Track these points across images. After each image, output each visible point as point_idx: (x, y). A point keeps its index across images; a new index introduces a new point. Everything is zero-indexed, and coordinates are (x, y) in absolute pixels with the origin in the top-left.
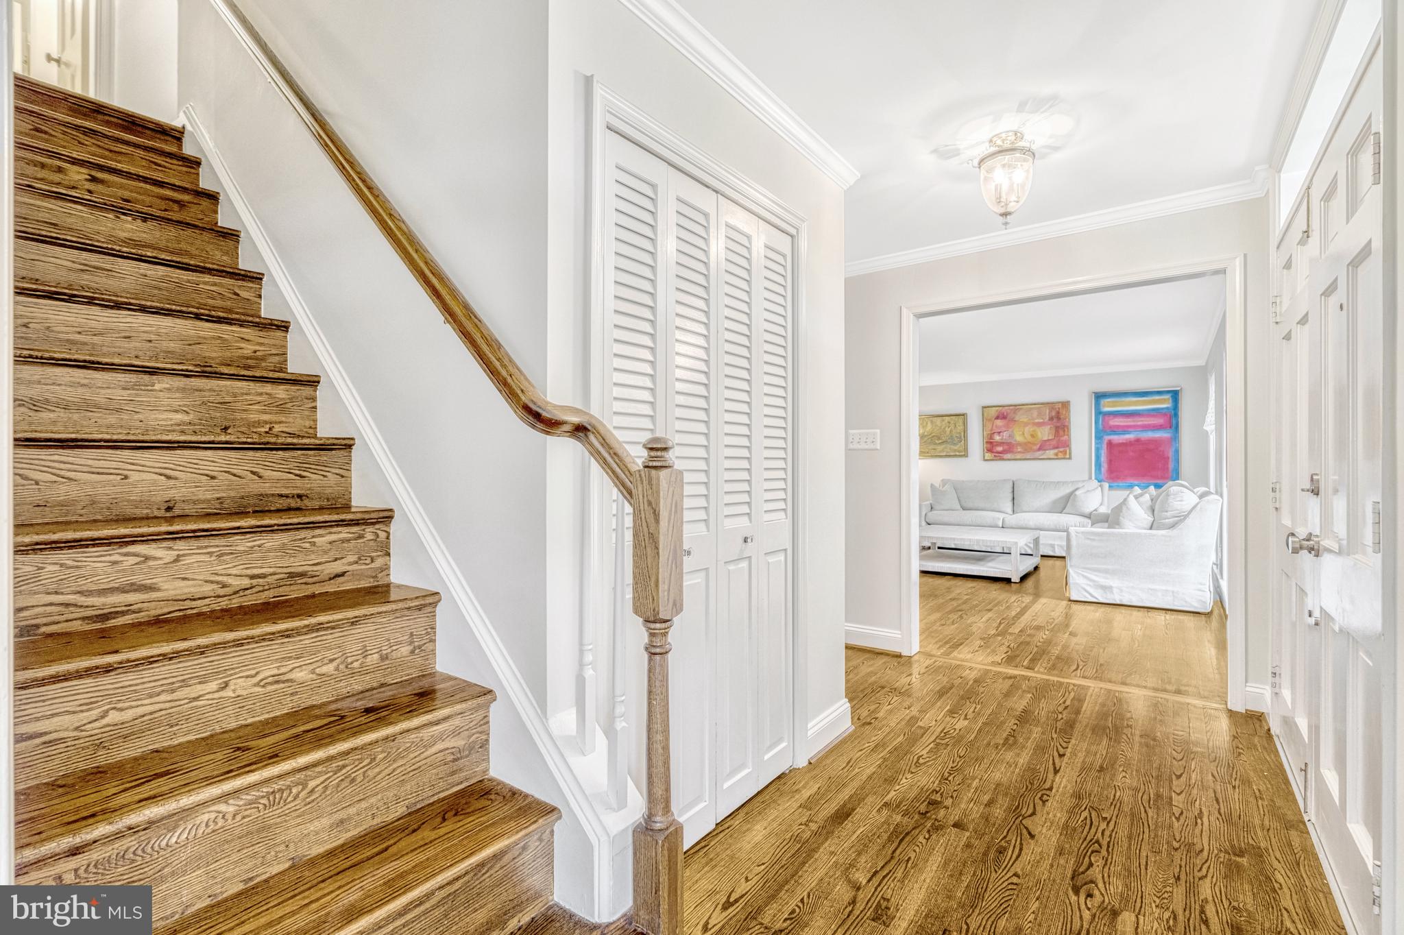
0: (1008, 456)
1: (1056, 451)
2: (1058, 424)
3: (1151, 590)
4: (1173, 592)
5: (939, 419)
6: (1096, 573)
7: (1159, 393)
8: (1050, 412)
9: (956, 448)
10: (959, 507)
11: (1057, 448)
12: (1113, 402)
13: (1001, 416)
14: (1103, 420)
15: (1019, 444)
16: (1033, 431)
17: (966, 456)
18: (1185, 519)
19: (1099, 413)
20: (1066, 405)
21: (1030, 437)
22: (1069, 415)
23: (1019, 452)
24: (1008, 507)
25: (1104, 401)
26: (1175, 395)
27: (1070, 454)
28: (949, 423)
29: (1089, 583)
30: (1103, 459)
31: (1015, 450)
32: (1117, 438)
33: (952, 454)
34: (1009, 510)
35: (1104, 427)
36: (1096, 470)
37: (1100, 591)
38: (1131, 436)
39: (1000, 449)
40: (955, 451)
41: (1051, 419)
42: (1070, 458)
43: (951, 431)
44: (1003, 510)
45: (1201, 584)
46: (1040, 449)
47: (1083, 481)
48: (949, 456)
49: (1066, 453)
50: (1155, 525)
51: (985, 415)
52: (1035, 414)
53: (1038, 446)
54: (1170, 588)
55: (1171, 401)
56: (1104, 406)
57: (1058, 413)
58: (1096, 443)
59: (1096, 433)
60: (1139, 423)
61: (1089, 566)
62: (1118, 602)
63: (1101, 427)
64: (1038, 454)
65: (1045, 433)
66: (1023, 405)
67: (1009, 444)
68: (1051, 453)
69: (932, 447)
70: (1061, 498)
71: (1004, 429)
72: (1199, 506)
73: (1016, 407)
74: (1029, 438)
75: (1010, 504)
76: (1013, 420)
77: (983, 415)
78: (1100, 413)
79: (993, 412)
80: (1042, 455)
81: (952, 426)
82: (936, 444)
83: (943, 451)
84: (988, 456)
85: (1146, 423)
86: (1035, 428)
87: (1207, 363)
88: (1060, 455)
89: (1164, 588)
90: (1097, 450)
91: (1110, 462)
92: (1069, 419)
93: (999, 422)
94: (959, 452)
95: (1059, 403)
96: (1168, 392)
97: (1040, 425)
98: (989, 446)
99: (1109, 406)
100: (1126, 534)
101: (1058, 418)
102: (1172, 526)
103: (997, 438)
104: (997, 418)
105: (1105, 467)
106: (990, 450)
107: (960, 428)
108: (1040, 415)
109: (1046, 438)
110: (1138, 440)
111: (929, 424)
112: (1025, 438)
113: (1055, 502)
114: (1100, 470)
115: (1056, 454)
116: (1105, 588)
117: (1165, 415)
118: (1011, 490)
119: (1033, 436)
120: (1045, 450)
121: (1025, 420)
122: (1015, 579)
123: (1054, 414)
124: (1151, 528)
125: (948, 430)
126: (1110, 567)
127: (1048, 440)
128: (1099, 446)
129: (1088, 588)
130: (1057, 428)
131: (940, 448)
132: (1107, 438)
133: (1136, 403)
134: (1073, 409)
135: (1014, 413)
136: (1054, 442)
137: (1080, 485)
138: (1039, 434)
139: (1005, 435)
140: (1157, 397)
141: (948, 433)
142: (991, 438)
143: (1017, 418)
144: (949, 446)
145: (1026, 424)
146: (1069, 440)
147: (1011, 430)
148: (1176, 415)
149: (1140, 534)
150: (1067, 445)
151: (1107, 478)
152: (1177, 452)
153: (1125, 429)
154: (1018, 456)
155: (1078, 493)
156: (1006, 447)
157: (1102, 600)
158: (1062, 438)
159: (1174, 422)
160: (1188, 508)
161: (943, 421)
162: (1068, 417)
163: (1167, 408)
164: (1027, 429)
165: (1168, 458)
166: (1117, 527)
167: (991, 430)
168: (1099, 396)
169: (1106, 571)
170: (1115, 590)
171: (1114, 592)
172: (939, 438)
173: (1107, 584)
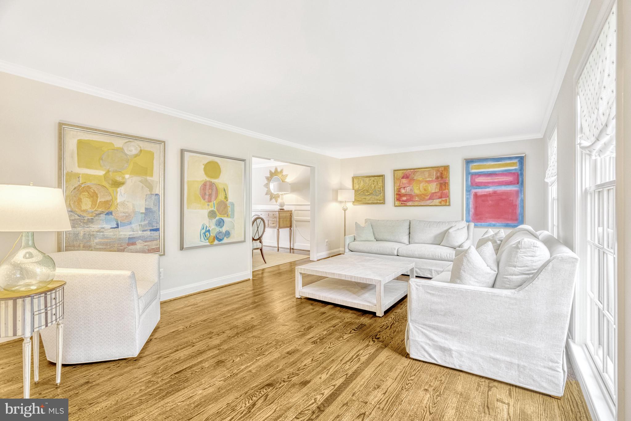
0: (410, 203)
1: (440, 200)
2: (442, 182)
3: (494, 359)
4: (518, 366)
5: (368, 179)
6: (435, 332)
7: (510, 158)
8: (436, 173)
9: (377, 198)
10: (373, 239)
11: (441, 198)
12: (478, 165)
13: (406, 177)
14: (471, 179)
15: (417, 195)
16: (426, 186)
17: (384, 203)
18: (533, 279)
19: (468, 173)
20: (446, 168)
21: (423, 190)
22: (449, 175)
23: (416, 201)
24: (405, 239)
25: (471, 165)
26: (521, 160)
27: (449, 202)
28: (374, 181)
29: (428, 341)
30: (471, 206)
31: (414, 199)
32: (481, 191)
33: (375, 202)
34: (406, 241)
35: (472, 183)
36: (466, 214)
37: (439, 352)
38: (490, 190)
39: (404, 198)
40: (377, 200)
41: (437, 178)
42: (449, 205)
43: (375, 187)
44: (402, 241)
45: (552, 361)
46: (430, 199)
47: (456, 222)
48: (374, 203)
49: (446, 202)
50: (497, 283)
51: (395, 175)
52: (427, 174)
53: (429, 197)
54: (516, 361)
55: (518, 164)
56: (472, 169)
57: (442, 174)
58: (467, 195)
59: (466, 187)
60: (496, 180)
61: (427, 323)
62: (458, 368)
63: (470, 183)
64: (428, 202)
65: (433, 188)
66: (419, 169)
67: (410, 195)
68: (437, 201)
69: (364, 197)
70: (441, 233)
71: (408, 185)
72: (551, 264)
73: (415, 170)
74: (423, 192)
75: (407, 237)
76: (413, 180)
77: (394, 175)
78: (470, 173)
79: (400, 174)
80: (432, 202)
81: (375, 183)
82: (366, 195)
83: (370, 200)
84: (397, 203)
85: (501, 180)
86: (427, 184)
87: (544, 136)
88: (443, 203)
89: (508, 359)
90: (467, 199)
91: (476, 208)
92: (449, 178)
93: (404, 181)
94: (380, 201)
95: (442, 167)
96: (516, 158)
97: (429, 182)
98: (398, 196)
99: (475, 169)
100: (467, 291)
101: (442, 177)
102: (520, 285)
103: (403, 191)
104: (403, 178)
105: (472, 211)
106: (398, 200)
107: (380, 184)
108: (430, 175)
109: (433, 191)
110: (495, 193)
111: (362, 182)
112: (420, 191)
113: (436, 237)
114: (469, 213)
115: (440, 203)
116: (444, 350)
117: (514, 173)
118: (408, 227)
119: (425, 190)
120: (434, 199)
121: (421, 179)
122: (380, 313)
123: (439, 174)
124: (493, 286)
125: (373, 186)
126: (450, 327)
127: (435, 192)
128: (469, 197)
129: (427, 348)
130: (441, 184)
131: (368, 198)
132: (474, 191)
133: (493, 166)
134: (451, 170)
135: (414, 174)
136: (439, 194)
137: (453, 224)
138: (429, 188)
139: (408, 189)
140: (509, 162)
141: (373, 188)
142: (399, 192)
143: (415, 178)
144: (373, 197)
145: (420, 182)
146: (449, 192)
147: (411, 186)
148: (522, 174)
149: (481, 292)
150: (447, 196)
151: (473, 219)
152: (523, 201)
153: (486, 185)
154: (416, 203)
155: (450, 231)
156: (408, 197)
157: (440, 362)
158: (444, 191)
159: (520, 179)
160: (539, 264)
161: (370, 180)
162: (448, 177)
163: (515, 169)
164: (422, 185)
165: (516, 205)
166: (459, 281)
167: (399, 186)
168: (469, 162)
169: (446, 331)
170: (454, 354)
171: (454, 356)
172: (368, 191)
173: (446, 346)
